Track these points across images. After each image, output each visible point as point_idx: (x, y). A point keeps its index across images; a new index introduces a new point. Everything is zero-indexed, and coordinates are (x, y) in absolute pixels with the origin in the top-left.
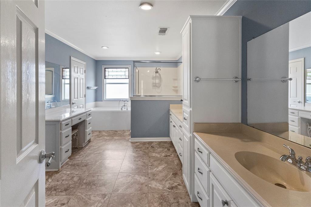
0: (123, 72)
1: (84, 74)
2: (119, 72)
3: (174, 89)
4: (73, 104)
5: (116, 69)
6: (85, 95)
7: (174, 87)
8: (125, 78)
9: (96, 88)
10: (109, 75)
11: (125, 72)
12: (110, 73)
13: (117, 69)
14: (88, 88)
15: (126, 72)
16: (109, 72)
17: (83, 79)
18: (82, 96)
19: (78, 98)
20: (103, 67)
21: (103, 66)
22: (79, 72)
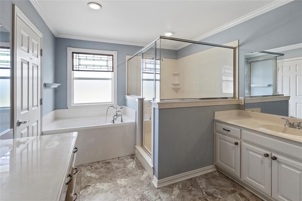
0: (103, 60)
1: (39, 56)
2: (98, 60)
3: (174, 87)
4: (19, 124)
5: (92, 56)
6: (41, 100)
7: (174, 85)
8: (107, 70)
9: (56, 86)
10: (79, 65)
11: (107, 61)
12: (82, 62)
13: (95, 56)
14: (45, 85)
15: (109, 61)
16: (79, 59)
17: (38, 66)
18: (35, 104)
19: (28, 110)
20: (70, 50)
21: (68, 48)
22: (31, 51)
